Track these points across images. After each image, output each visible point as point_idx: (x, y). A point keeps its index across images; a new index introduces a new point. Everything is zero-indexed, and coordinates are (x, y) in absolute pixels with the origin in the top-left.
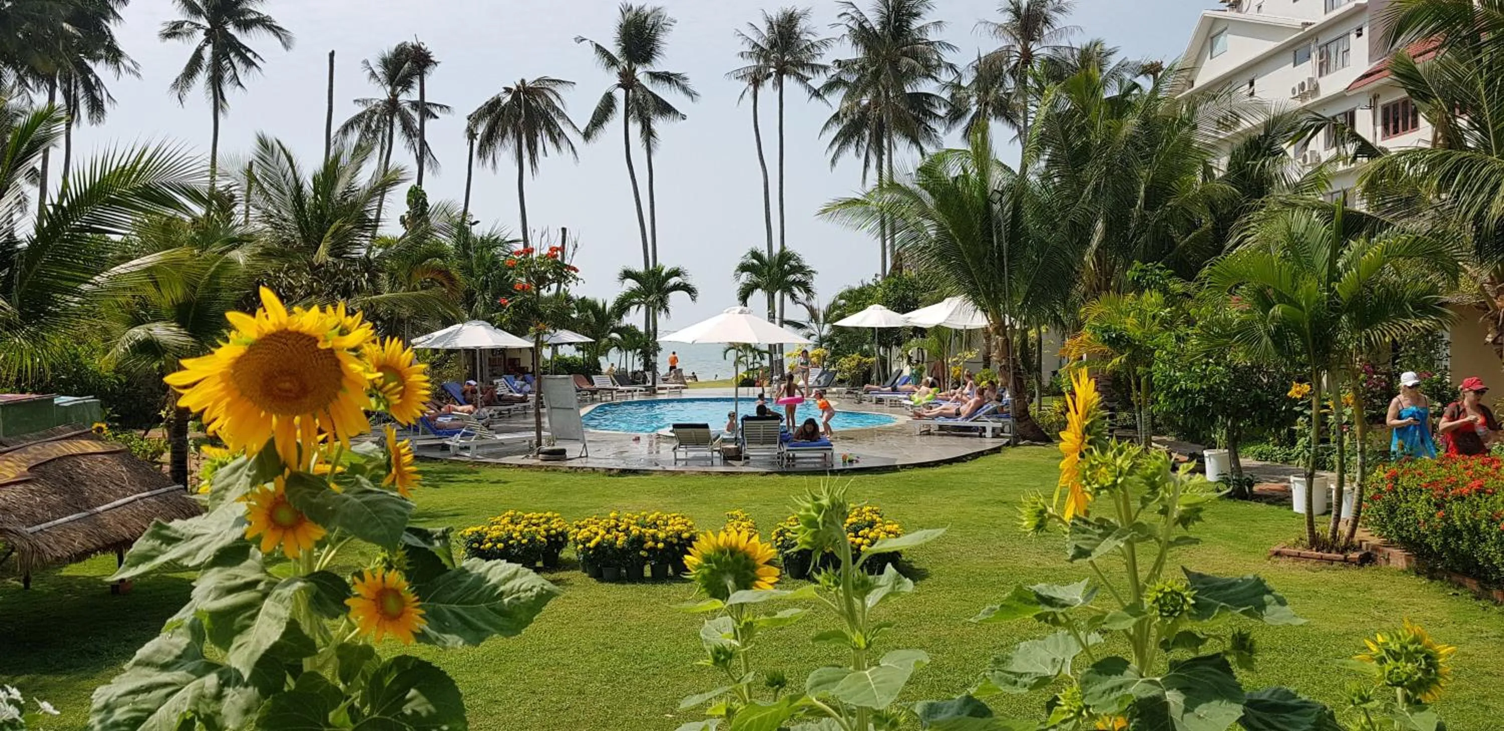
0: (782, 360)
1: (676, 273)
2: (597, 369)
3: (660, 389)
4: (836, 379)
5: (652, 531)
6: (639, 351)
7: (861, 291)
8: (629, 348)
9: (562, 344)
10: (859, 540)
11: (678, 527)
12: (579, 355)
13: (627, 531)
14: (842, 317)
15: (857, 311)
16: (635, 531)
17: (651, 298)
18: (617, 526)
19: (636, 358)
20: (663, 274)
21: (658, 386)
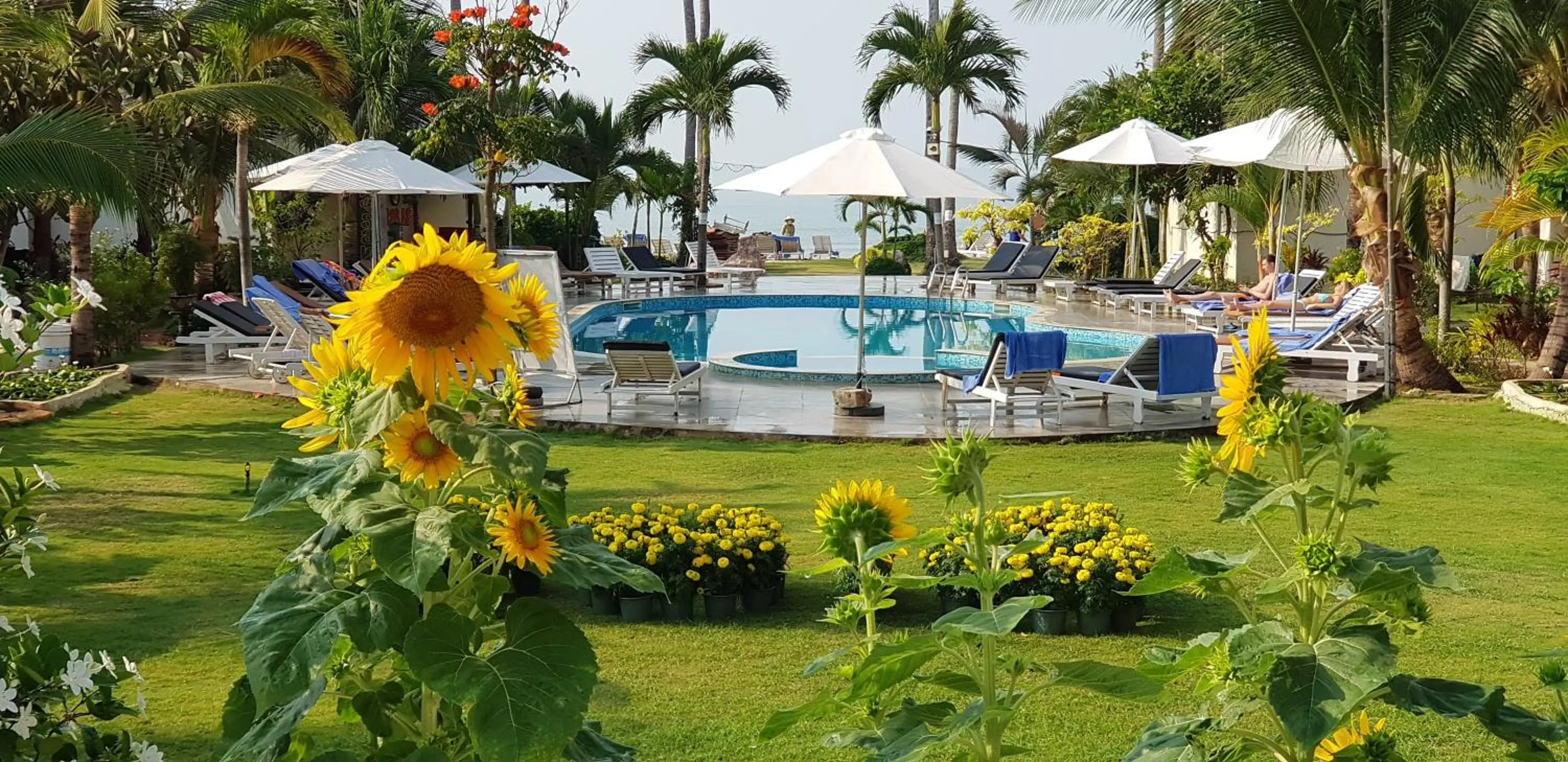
0: (952, 224)
1: (748, 52)
2: (591, 235)
3: (712, 275)
4: (1057, 260)
5: (708, 536)
6: (671, 200)
7: (1109, 93)
8: (653, 195)
9: (525, 185)
10: (1073, 561)
11: (754, 532)
12: (558, 206)
13: (664, 535)
14: (1070, 142)
15: (1103, 130)
16: (678, 535)
17: (700, 99)
18: (645, 528)
19: (668, 215)
20: (725, 51)
21: (708, 270)
